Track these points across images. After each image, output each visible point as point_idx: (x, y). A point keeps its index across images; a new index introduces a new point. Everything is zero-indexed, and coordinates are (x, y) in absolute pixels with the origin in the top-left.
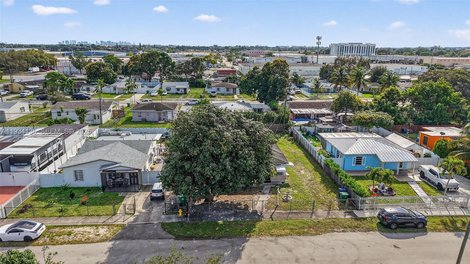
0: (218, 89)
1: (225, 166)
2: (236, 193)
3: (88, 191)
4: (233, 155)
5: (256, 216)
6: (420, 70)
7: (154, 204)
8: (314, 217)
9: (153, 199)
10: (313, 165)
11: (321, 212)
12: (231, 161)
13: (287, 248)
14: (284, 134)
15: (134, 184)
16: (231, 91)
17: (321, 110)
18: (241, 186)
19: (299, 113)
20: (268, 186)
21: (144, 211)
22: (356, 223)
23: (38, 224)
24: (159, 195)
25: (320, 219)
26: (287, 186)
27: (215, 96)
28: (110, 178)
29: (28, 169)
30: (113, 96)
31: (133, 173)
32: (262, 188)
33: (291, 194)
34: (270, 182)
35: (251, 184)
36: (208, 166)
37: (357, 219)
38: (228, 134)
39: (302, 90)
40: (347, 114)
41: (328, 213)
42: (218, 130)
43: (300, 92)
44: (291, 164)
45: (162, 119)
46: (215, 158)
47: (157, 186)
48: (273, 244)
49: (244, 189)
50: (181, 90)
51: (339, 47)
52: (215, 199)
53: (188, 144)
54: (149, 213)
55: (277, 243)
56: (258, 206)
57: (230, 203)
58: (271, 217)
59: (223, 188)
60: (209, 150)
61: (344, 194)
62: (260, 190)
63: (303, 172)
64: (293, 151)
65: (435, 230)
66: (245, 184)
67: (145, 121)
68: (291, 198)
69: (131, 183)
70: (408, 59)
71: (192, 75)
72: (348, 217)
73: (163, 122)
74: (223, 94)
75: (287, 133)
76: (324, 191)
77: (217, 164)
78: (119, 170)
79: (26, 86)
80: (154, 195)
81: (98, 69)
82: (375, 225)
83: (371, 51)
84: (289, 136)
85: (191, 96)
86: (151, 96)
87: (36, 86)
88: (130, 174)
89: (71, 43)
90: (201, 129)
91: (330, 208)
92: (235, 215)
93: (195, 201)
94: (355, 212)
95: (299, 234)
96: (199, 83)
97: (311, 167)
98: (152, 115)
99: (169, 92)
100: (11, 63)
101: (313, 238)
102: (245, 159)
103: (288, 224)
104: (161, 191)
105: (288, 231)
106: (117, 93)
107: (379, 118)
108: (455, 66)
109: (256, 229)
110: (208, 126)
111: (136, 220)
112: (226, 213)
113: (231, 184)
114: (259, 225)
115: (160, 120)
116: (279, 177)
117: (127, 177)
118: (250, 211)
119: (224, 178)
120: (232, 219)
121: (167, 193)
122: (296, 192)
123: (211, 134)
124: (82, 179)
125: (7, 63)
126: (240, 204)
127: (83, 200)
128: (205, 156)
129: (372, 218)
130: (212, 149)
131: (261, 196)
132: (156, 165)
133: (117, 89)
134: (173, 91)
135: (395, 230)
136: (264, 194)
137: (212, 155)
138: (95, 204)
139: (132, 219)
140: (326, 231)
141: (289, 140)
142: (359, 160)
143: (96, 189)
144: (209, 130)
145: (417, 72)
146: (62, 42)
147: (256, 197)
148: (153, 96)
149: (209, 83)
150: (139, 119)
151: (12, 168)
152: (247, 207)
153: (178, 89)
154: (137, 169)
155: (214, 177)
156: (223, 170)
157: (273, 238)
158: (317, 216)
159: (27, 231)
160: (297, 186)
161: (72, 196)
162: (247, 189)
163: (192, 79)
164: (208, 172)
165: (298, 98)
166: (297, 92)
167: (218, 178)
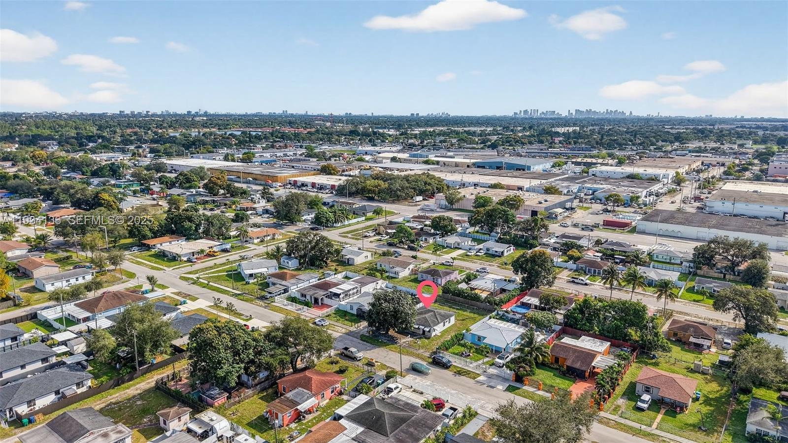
3: (351, 314)
29: (338, 299)
52: (389, 333)
71: (529, 234)
79: (387, 230)
86: (466, 255)
89: (531, 113)
96: (531, 244)
99: (488, 252)
111: (357, 330)
124: (351, 309)
127: (347, 317)
134: (491, 252)
151: (333, 298)
153: (496, 252)
161: (345, 315)
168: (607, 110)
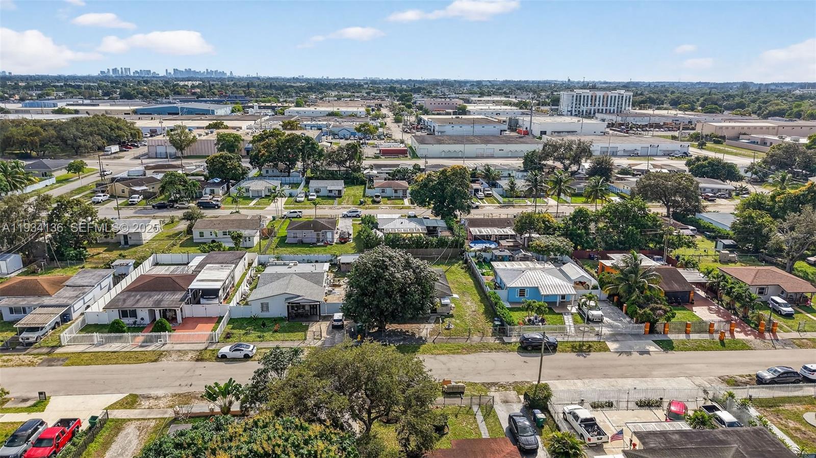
0: (383, 192)
1: (396, 300)
2: (405, 323)
3: (275, 320)
4: (403, 291)
5: (421, 341)
6: (679, 148)
7: (335, 331)
8: (469, 341)
9: (334, 327)
10: (481, 296)
11: (476, 338)
12: (400, 296)
13: (442, 362)
14: (459, 260)
15: (314, 314)
16: (400, 194)
17: (505, 230)
18: (409, 316)
19: (478, 233)
20: (434, 317)
21: (328, 337)
22: (501, 346)
23: (252, 347)
24: (340, 323)
25: (474, 343)
26: (452, 316)
27: (379, 202)
28: (292, 309)
29: (216, 301)
30: (247, 201)
31: (313, 305)
32: (429, 318)
33: (453, 323)
34: (436, 313)
35: (418, 314)
36: (383, 300)
37: (504, 343)
38: (398, 275)
39: (494, 192)
40: (533, 235)
41: (482, 339)
42: (391, 272)
43: (490, 194)
44: (455, 296)
45: (321, 240)
46: (388, 294)
47: (338, 316)
48: (432, 360)
49: (411, 319)
50: (333, 192)
51: (573, 96)
52: (386, 328)
53: (367, 283)
54: (333, 338)
55: (436, 359)
56: (424, 333)
57: (399, 330)
58: (433, 342)
59: (394, 319)
60: (384, 288)
61: (497, 323)
62: (426, 320)
63: (469, 303)
64: (464, 281)
65: (563, 351)
66: (412, 314)
67: (301, 244)
68: (452, 327)
69: (311, 314)
70: (678, 121)
71: (347, 167)
72: (497, 342)
73: (322, 244)
74: (390, 197)
75: (462, 259)
76: (484, 321)
77: (390, 299)
78: (302, 302)
79: (132, 188)
80: (336, 323)
81: (223, 163)
82: (516, 348)
83: (626, 103)
84: (463, 264)
85: (348, 201)
86: (296, 201)
87: (144, 188)
88: (310, 305)
89: (122, 72)
90: (377, 272)
91: (483, 335)
92: (404, 339)
93: (370, 329)
94: (505, 338)
95: (454, 353)
96: (357, 179)
97: (477, 298)
98: (310, 235)
99: (318, 194)
100: (82, 142)
101: (464, 356)
102: (412, 295)
103: (447, 347)
104: (341, 320)
105: (446, 352)
106: (251, 197)
107: (556, 246)
108: (741, 137)
109: (421, 350)
110: (382, 269)
111: (324, 343)
112: (397, 338)
113: (400, 315)
114: (422, 347)
115: (318, 241)
116: (444, 308)
117: (307, 308)
118: (417, 337)
119: (395, 309)
120: (401, 343)
121: (345, 323)
122: (458, 321)
123: (385, 276)
124: (268, 310)
125: (76, 141)
126: (408, 332)
127: (276, 328)
128: (380, 293)
129: (516, 342)
130: (386, 287)
131: (427, 325)
132: (328, 296)
133: (250, 192)
134: (324, 193)
135: (530, 351)
136: (430, 323)
137: (386, 292)
138: (285, 331)
139: (320, 343)
140: (476, 351)
141: (462, 268)
142: (522, 291)
143: (281, 319)
144: (384, 272)
145: (674, 151)
146: (106, 71)
147: (422, 326)
148: (300, 202)
149: (371, 179)
150: (295, 241)
151: (202, 301)
152: (413, 334)
153: (330, 191)
154: (317, 302)
155: (387, 309)
156: (394, 304)
157: (433, 356)
158: (472, 341)
159: (246, 351)
160: (460, 317)
161: (264, 325)
162: (415, 320)
163: (347, 172)
164: (383, 305)
165: (487, 204)
166: (488, 194)
167: (390, 310)
168: (207, 70)
